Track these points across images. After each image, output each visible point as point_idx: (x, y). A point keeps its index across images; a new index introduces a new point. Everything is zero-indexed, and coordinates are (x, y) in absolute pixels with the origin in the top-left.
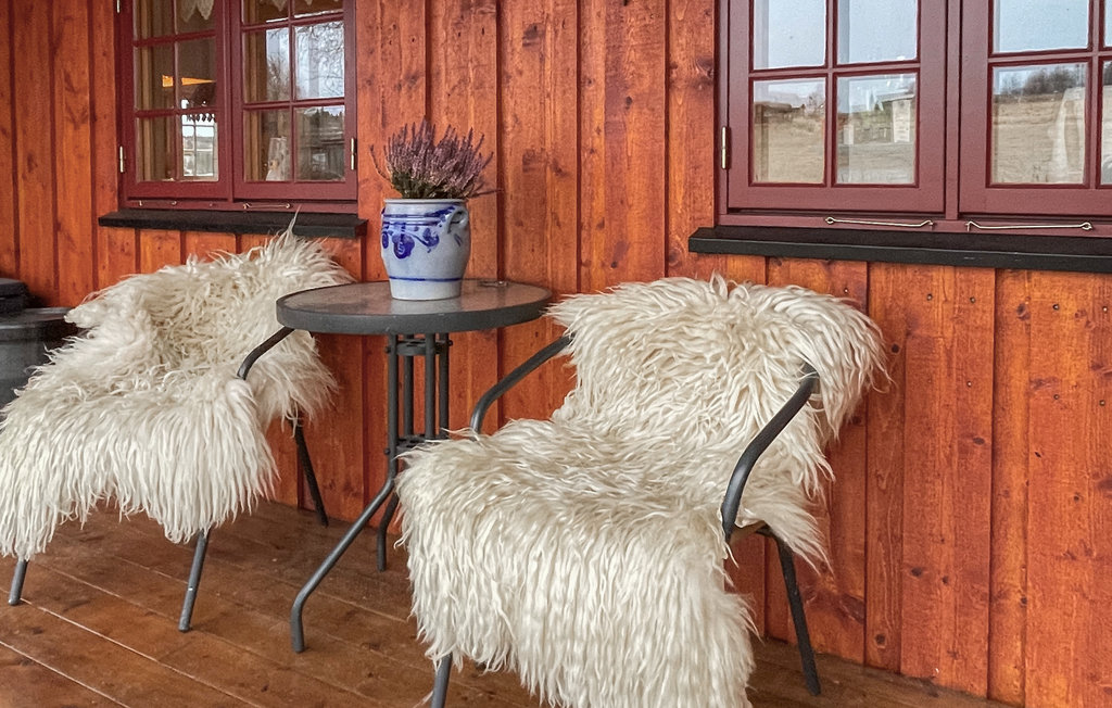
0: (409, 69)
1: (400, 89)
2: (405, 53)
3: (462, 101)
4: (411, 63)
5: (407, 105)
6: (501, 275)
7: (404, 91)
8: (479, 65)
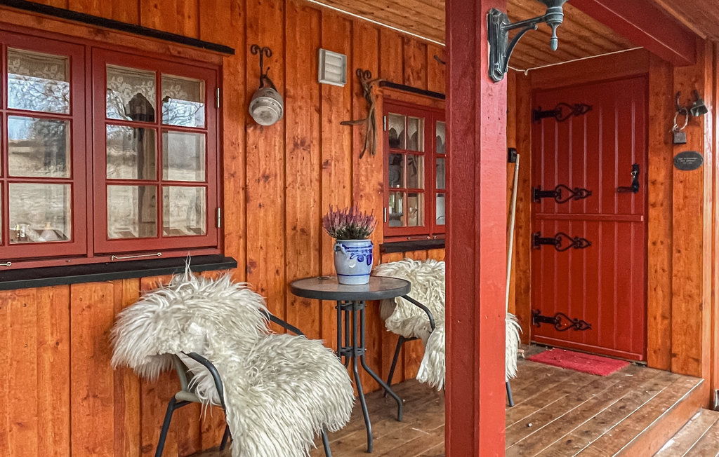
0: (265, 172)
1: (259, 182)
2: (263, 163)
3: (294, 191)
4: (266, 168)
5: (263, 190)
6: (320, 274)
7: (262, 182)
8: (302, 174)
